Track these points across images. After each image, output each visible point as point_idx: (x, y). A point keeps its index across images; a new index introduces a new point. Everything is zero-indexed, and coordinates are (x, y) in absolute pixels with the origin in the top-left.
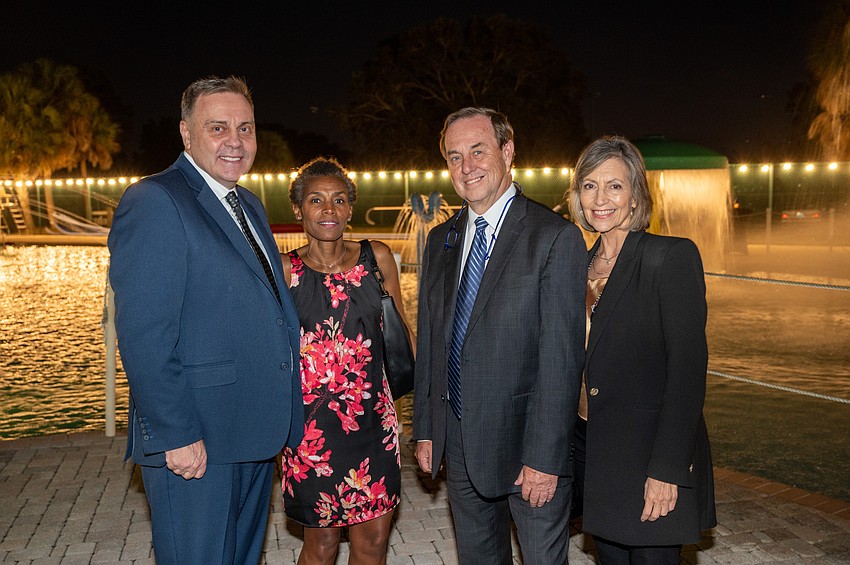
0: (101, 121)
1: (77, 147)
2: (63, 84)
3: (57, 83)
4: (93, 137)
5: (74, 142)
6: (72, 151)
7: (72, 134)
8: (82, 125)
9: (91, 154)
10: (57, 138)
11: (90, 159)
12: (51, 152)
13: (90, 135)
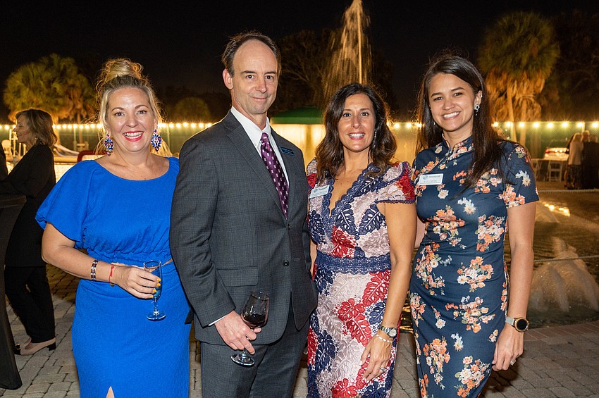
0: (89, 91)
1: (74, 106)
2: (65, 69)
3: (62, 68)
4: (84, 101)
5: (71, 103)
6: (71, 108)
7: (70, 98)
8: (76, 93)
9: (82, 111)
10: (60, 101)
11: (82, 113)
12: (57, 109)
13: (81, 99)
